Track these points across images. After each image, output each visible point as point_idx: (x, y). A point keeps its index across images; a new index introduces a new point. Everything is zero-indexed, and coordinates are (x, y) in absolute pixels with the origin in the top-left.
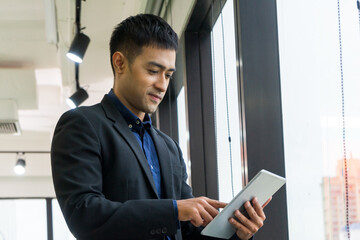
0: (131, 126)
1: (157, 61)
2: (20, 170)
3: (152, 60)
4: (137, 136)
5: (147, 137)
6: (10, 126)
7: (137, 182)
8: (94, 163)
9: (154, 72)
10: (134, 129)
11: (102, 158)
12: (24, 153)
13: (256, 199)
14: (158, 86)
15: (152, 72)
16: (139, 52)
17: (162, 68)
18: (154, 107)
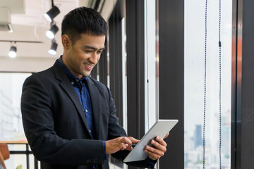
0: (73, 83)
1: (91, 46)
2: (12, 54)
3: (88, 45)
4: (77, 90)
5: (84, 88)
6: (5, 26)
7: (75, 123)
8: (47, 111)
9: (89, 51)
10: (75, 85)
11: (52, 108)
12: (15, 42)
13: (158, 138)
14: (91, 60)
15: (87, 52)
16: (79, 38)
17: (94, 49)
18: (88, 73)
